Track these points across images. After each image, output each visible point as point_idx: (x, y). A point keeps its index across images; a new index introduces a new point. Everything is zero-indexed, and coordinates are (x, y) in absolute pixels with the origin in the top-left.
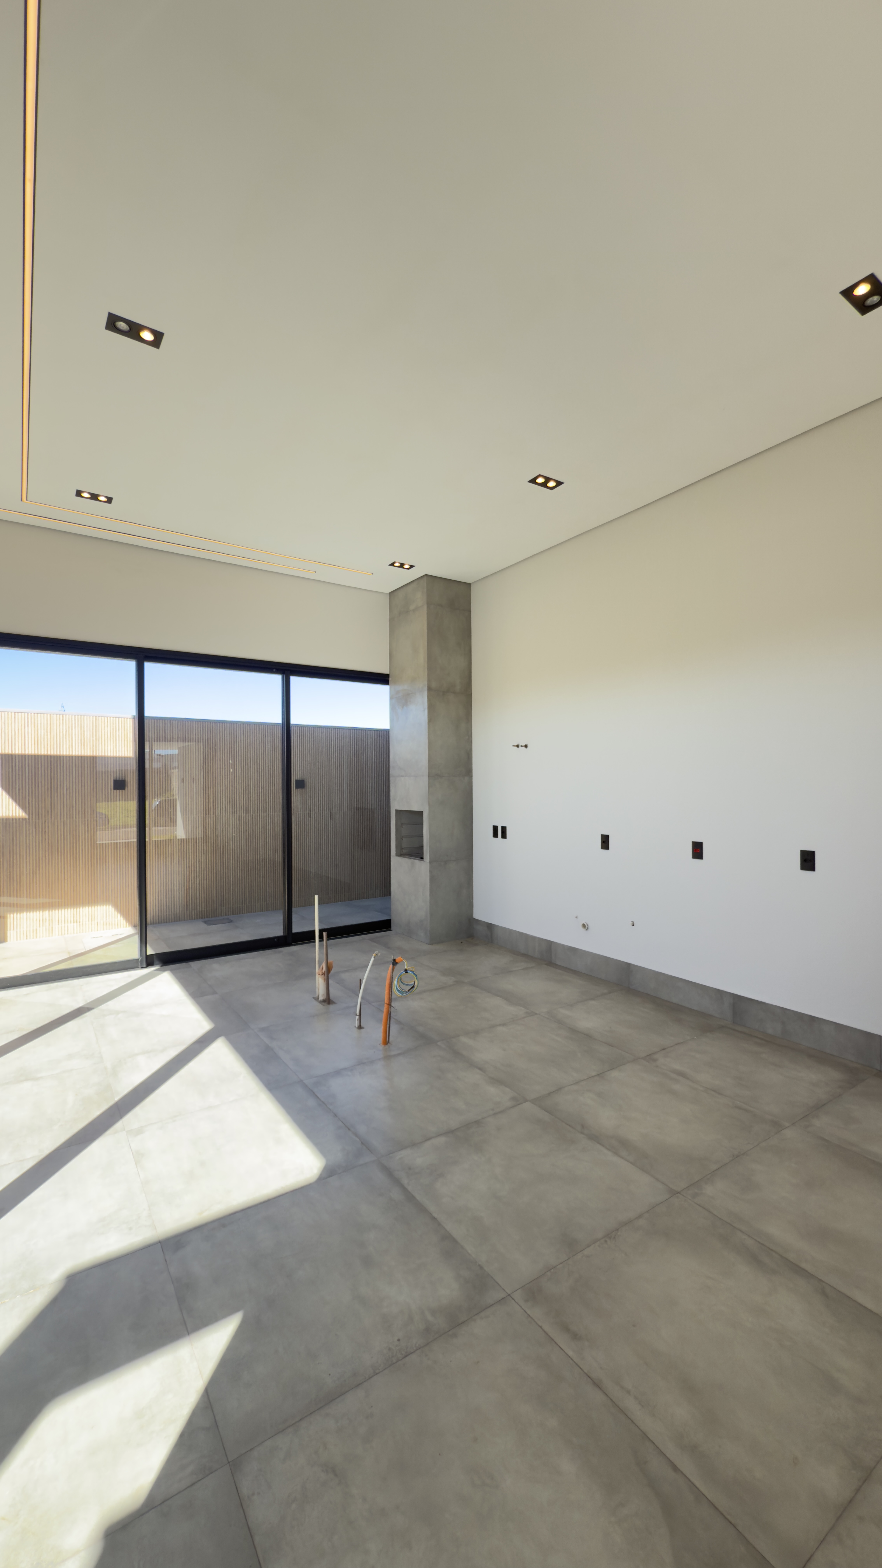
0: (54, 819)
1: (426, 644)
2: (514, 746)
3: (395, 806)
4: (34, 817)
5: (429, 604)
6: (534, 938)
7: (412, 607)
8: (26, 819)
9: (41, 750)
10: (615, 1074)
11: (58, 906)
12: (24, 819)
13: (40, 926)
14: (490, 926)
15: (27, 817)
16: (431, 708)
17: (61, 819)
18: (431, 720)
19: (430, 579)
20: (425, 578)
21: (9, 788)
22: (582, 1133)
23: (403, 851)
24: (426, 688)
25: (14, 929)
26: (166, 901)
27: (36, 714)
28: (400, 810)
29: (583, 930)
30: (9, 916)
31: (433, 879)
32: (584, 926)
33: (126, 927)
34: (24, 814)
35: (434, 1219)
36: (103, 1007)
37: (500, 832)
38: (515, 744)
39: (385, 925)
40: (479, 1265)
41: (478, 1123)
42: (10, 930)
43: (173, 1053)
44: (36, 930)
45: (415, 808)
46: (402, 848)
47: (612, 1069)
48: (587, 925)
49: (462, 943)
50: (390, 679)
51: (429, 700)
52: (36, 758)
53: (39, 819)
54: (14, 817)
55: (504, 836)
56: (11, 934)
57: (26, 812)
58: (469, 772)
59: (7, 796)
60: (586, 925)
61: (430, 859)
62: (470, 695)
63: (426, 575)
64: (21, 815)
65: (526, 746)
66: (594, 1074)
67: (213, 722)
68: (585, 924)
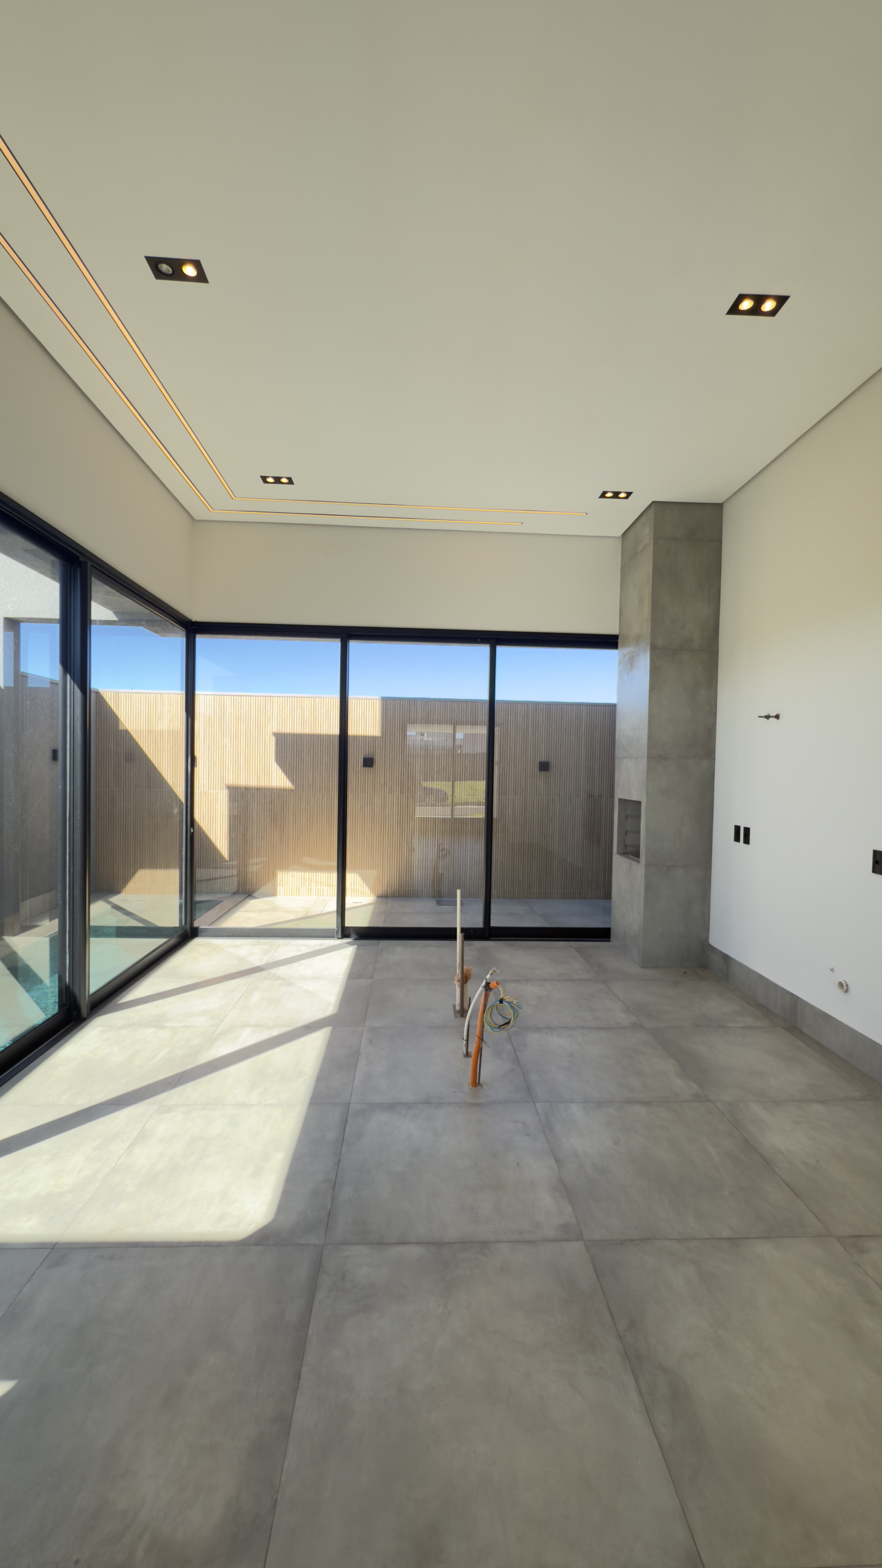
0: (315, 792)
1: (651, 590)
2: (760, 717)
3: (619, 794)
4: (299, 789)
5: (656, 540)
6: (776, 986)
7: (640, 548)
8: (293, 790)
9: (306, 730)
10: (765, 1249)
11: (316, 869)
12: (292, 790)
13: (302, 886)
14: (726, 958)
15: (294, 789)
16: (655, 671)
17: (320, 792)
18: (653, 687)
19: (658, 506)
20: (653, 506)
21: (282, 763)
22: (620, 1337)
23: (628, 848)
24: (649, 647)
25: (282, 886)
26: (406, 876)
27: (303, 698)
28: (625, 800)
29: (840, 992)
30: (279, 874)
31: (648, 886)
32: (841, 985)
33: (370, 896)
34: (292, 786)
35: (298, 1376)
36: (273, 971)
37: (742, 835)
38: (764, 715)
39: (603, 934)
40: (276, 1501)
41: (484, 1245)
42: (280, 886)
43: (275, 1032)
44: (299, 888)
45: (635, 798)
46: (626, 846)
47: (765, 1238)
48: (847, 986)
49: (685, 973)
50: (620, 641)
51: (652, 661)
52: (301, 736)
53: (303, 792)
54: (285, 788)
55: (747, 841)
56: (280, 889)
57: (294, 785)
58: (709, 753)
59: (280, 770)
60: (844, 985)
61: (646, 861)
62: (717, 652)
63: (654, 502)
64: (290, 786)
65: (777, 717)
66: (725, 1234)
67: (455, 702)
68: (843, 982)
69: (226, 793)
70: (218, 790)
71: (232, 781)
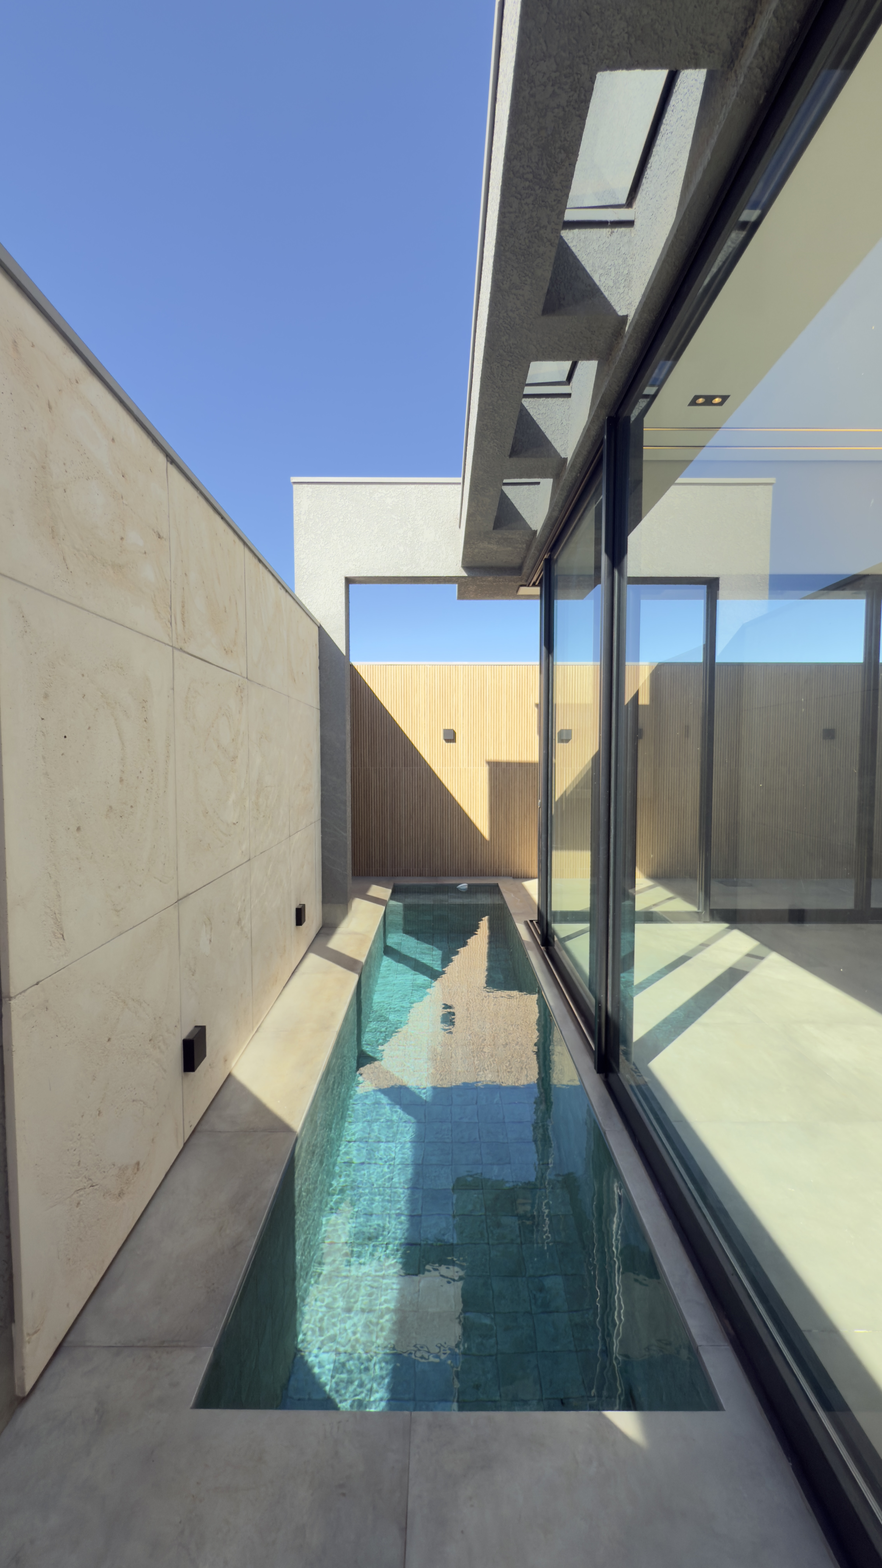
69: (485, 770)
70: (478, 766)
71: (493, 757)
